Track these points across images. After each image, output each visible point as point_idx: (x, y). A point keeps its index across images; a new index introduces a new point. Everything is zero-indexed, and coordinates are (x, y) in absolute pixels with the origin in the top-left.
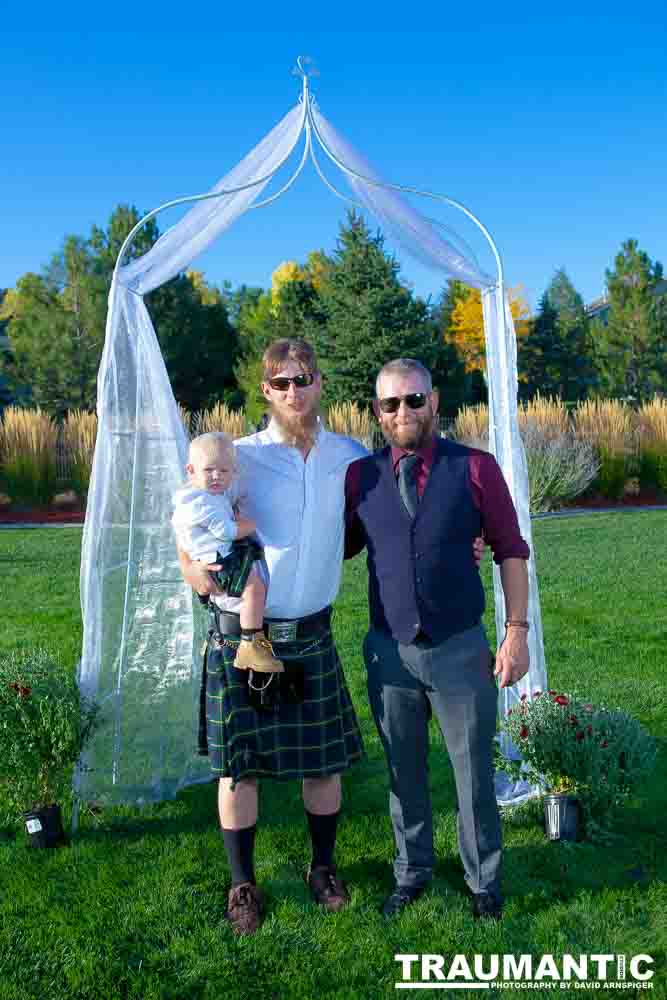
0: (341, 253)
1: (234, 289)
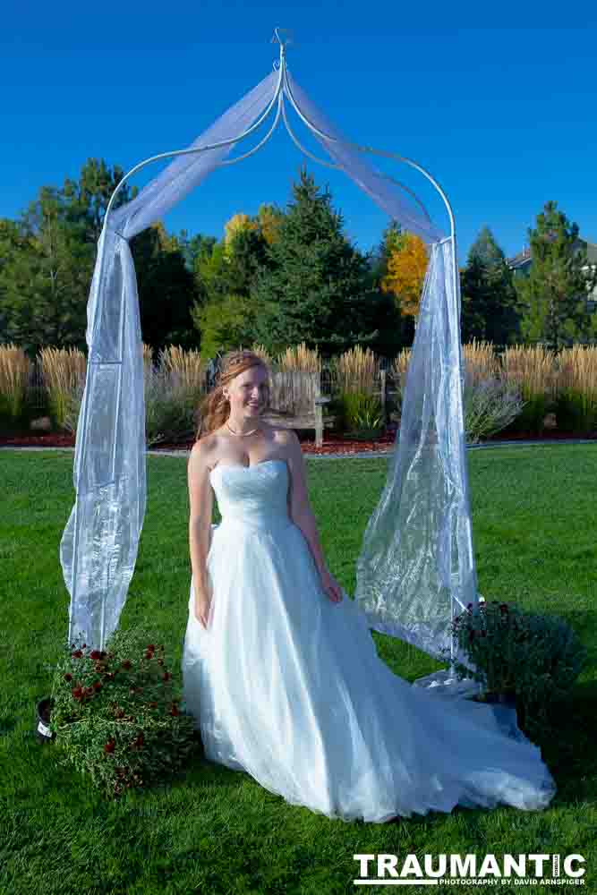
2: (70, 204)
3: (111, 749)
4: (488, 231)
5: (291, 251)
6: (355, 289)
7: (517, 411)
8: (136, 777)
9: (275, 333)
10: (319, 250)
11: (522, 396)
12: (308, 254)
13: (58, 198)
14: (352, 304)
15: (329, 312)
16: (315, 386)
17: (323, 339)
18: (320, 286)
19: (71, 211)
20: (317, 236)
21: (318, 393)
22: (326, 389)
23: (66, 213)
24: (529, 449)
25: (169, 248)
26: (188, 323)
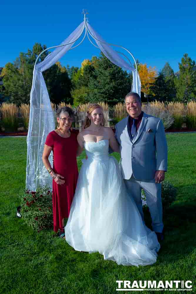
0: (101, 58)
1: (70, 67)
2: (29, 58)
3: (37, 219)
4: (168, 64)
5: (100, 72)
6: (121, 84)
7: (172, 122)
8: (44, 227)
9: (95, 98)
10: (109, 71)
11: (174, 117)
12: (106, 73)
13: (26, 57)
14: (120, 89)
15: (113, 92)
16: (107, 115)
17: (111, 100)
18: (110, 83)
19: (30, 60)
20: (109, 67)
21: (108, 118)
22: (111, 116)
23: (28, 61)
24: (176, 135)
25: (63, 71)
26: (69, 96)
